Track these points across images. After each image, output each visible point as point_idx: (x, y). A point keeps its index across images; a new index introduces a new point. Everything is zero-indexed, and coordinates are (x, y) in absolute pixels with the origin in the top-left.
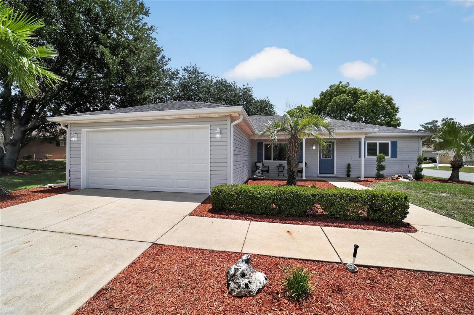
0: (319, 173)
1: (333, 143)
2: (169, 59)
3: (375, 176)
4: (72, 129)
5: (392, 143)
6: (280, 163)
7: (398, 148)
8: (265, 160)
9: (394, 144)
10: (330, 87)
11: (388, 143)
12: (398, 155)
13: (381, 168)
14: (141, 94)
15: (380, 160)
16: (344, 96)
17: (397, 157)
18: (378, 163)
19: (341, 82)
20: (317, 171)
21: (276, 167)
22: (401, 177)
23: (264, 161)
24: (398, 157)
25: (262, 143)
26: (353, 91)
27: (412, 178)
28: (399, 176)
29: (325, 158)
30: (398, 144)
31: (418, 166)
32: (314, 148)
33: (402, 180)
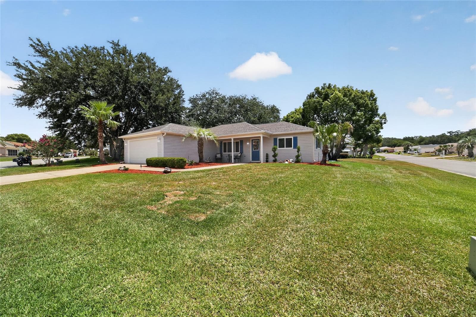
1: (259, 140)
6: (229, 154)
7: (298, 141)
9: (296, 139)
13: (275, 155)
15: (274, 149)
20: (250, 158)
21: (226, 156)
23: (223, 153)
25: (222, 142)
29: (255, 150)
32: (247, 144)
33: (287, 162)
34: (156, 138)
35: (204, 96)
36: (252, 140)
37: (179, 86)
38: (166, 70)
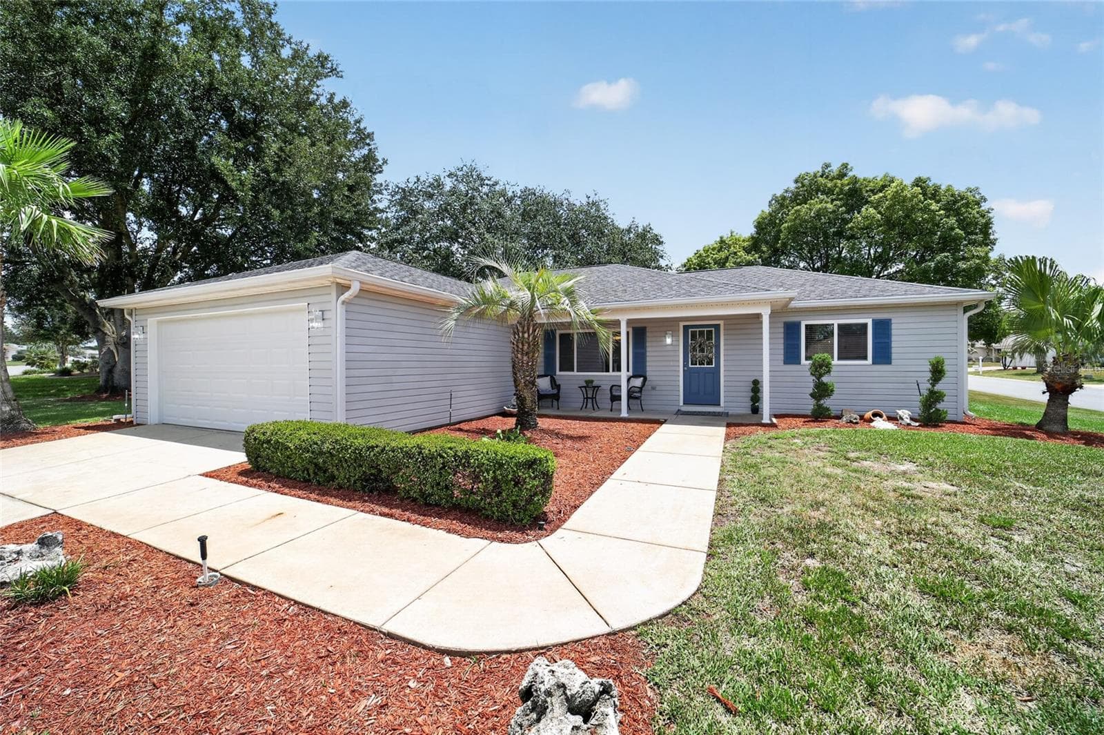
0: (681, 404)
1: (717, 327)
2: (385, 162)
3: (809, 413)
4: (138, 318)
5: (877, 323)
6: (587, 379)
7: (893, 338)
8: (560, 371)
9: (883, 328)
10: (796, 181)
11: (865, 325)
12: (894, 356)
13: (822, 391)
14: (306, 241)
15: (821, 369)
16: (821, 203)
17: (890, 363)
18: (814, 378)
19: (827, 166)
20: (676, 398)
21: (577, 387)
22: (881, 416)
23: (558, 373)
24: (893, 361)
25: (553, 333)
26: (847, 188)
27: (908, 421)
28: (875, 415)
29: (698, 366)
30: (893, 326)
31: (933, 386)
32: (669, 341)
33: (880, 424)
34: (299, 310)
35: (438, 184)
36: (686, 328)
37: (364, 137)
38: (322, 66)
